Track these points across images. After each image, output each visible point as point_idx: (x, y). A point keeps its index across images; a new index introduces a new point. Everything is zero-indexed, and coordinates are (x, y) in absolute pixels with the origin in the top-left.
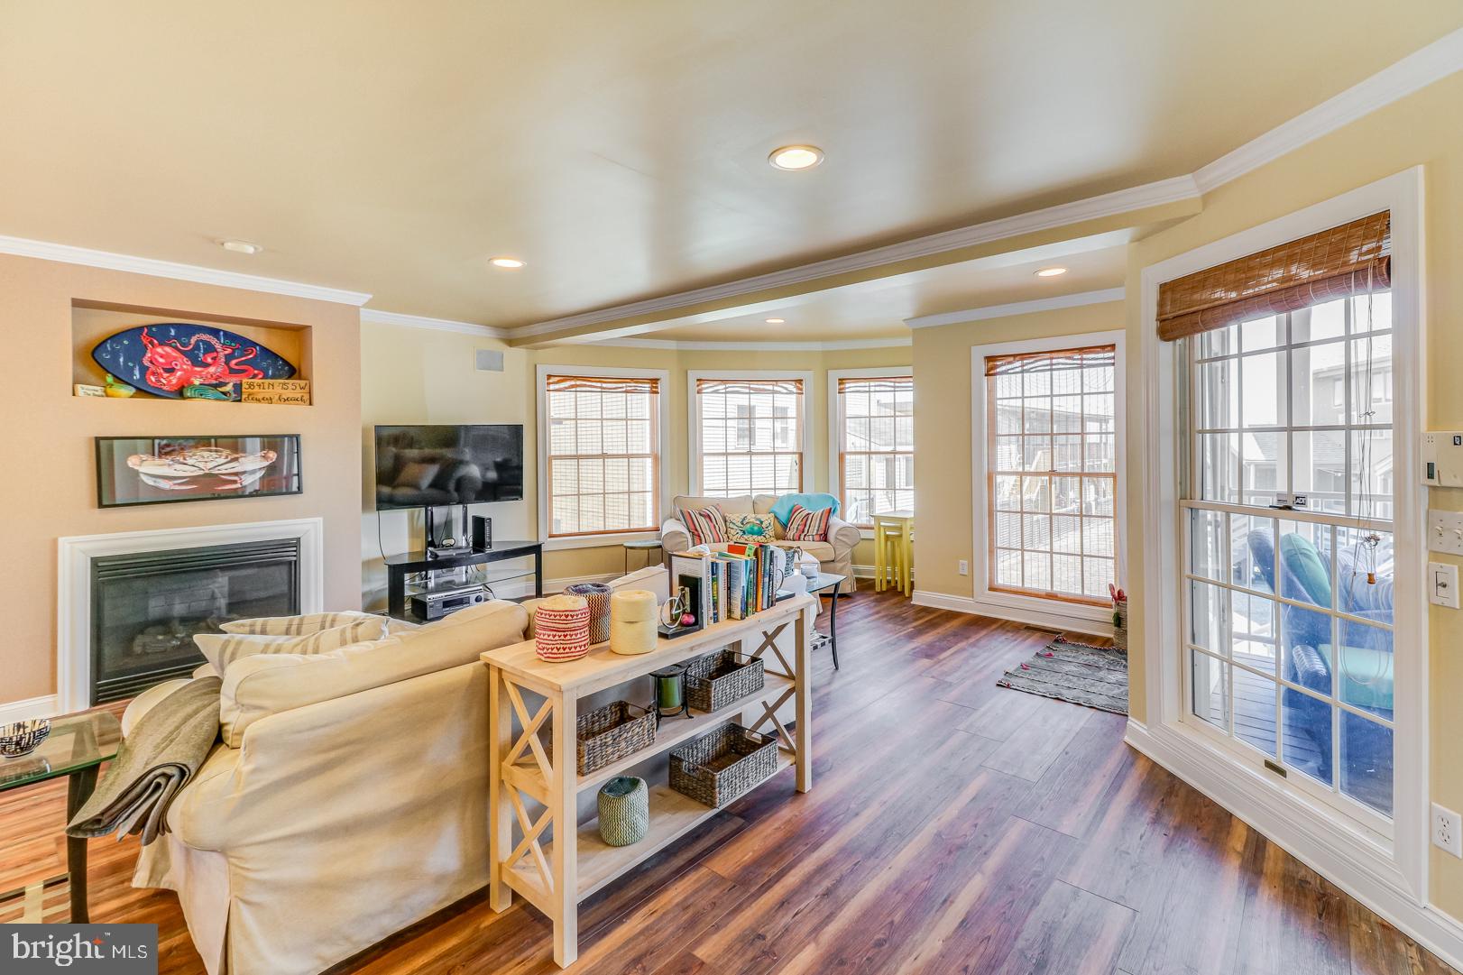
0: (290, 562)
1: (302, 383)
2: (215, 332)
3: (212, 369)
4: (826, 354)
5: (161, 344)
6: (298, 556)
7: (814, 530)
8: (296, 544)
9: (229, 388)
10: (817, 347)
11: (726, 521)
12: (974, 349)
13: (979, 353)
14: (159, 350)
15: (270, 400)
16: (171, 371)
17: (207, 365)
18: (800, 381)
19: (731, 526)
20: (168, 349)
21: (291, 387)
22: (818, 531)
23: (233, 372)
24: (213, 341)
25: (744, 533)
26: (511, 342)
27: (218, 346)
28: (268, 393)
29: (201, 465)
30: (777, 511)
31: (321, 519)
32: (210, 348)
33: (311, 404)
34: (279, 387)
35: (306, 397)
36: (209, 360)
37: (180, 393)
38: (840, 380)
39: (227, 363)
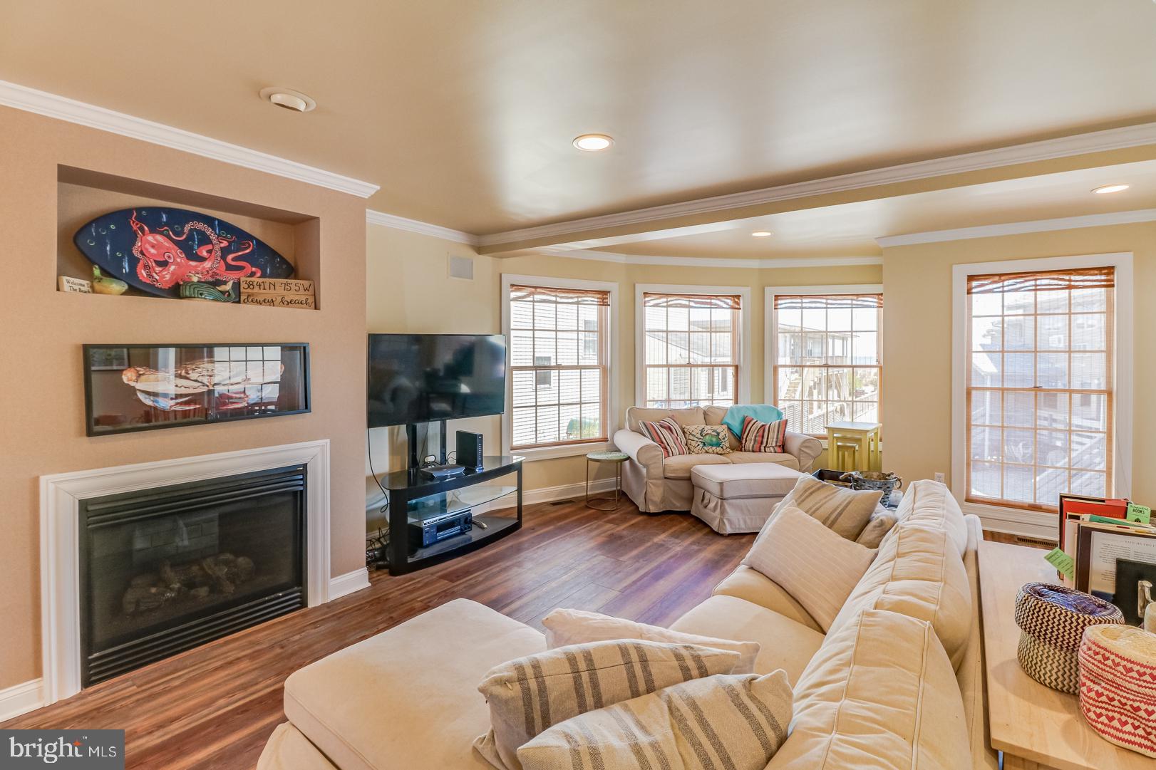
0: (295, 493)
1: (306, 283)
2: (209, 221)
3: (207, 265)
4: (762, 271)
5: (153, 231)
6: (305, 485)
7: (772, 442)
8: (302, 470)
9: (228, 287)
10: (755, 264)
11: (684, 433)
12: (955, 267)
13: (960, 273)
14: (150, 238)
15: (272, 303)
16: (164, 264)
17: (202, 259)
18: (738, 297)
19: (691, 437)
20: (159, 237)
21: (294, 289)
22: (777, 442)
23: (229, 268)
24: (209, 231)
25: (704, 445)
26: (480, 250)
27: (213, 237)
28: (269, 294)
29: (205, 380)
30: (730, 422)
31: (328, 441)
32: (205, 240)
33: (316, 308)
34: (279, 287)
35: (311, 300)
36: (205, 254)
37: (176, 291)
38: (775, 296)
39: (224, 257)
